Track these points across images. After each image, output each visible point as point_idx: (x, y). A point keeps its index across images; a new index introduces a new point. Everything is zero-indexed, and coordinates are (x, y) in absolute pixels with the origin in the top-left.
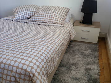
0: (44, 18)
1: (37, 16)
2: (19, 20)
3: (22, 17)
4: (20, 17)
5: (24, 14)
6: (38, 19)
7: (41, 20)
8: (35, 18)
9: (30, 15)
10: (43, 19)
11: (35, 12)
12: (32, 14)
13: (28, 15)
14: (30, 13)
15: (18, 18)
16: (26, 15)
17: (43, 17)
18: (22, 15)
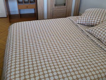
0: (102, 35)
1: (95, 30)
2: (78, 25)
3: (84, 22)
4: (82, 22)
5: (86, 20)
6: (94, 33)
7: (97, 36)
8: (92, 30)
9: (93, 23)
10: (100, 36)
11: (101, 22)
12: (95, 23)
13: (90, 22)
14: (94, 22)
15: (80, 22)
16: (88, 22)
17: (102, 33)
18: (84, 20)
